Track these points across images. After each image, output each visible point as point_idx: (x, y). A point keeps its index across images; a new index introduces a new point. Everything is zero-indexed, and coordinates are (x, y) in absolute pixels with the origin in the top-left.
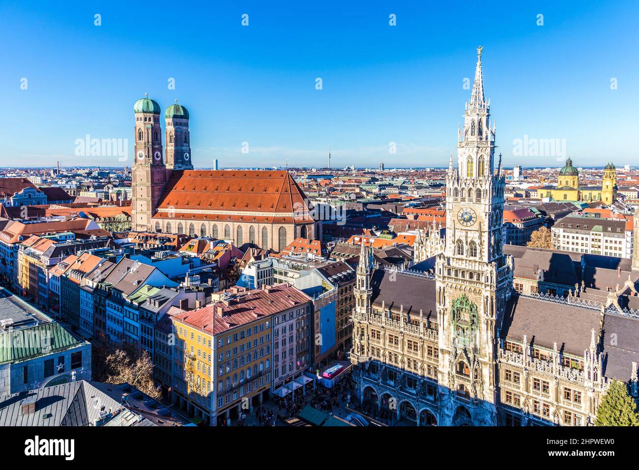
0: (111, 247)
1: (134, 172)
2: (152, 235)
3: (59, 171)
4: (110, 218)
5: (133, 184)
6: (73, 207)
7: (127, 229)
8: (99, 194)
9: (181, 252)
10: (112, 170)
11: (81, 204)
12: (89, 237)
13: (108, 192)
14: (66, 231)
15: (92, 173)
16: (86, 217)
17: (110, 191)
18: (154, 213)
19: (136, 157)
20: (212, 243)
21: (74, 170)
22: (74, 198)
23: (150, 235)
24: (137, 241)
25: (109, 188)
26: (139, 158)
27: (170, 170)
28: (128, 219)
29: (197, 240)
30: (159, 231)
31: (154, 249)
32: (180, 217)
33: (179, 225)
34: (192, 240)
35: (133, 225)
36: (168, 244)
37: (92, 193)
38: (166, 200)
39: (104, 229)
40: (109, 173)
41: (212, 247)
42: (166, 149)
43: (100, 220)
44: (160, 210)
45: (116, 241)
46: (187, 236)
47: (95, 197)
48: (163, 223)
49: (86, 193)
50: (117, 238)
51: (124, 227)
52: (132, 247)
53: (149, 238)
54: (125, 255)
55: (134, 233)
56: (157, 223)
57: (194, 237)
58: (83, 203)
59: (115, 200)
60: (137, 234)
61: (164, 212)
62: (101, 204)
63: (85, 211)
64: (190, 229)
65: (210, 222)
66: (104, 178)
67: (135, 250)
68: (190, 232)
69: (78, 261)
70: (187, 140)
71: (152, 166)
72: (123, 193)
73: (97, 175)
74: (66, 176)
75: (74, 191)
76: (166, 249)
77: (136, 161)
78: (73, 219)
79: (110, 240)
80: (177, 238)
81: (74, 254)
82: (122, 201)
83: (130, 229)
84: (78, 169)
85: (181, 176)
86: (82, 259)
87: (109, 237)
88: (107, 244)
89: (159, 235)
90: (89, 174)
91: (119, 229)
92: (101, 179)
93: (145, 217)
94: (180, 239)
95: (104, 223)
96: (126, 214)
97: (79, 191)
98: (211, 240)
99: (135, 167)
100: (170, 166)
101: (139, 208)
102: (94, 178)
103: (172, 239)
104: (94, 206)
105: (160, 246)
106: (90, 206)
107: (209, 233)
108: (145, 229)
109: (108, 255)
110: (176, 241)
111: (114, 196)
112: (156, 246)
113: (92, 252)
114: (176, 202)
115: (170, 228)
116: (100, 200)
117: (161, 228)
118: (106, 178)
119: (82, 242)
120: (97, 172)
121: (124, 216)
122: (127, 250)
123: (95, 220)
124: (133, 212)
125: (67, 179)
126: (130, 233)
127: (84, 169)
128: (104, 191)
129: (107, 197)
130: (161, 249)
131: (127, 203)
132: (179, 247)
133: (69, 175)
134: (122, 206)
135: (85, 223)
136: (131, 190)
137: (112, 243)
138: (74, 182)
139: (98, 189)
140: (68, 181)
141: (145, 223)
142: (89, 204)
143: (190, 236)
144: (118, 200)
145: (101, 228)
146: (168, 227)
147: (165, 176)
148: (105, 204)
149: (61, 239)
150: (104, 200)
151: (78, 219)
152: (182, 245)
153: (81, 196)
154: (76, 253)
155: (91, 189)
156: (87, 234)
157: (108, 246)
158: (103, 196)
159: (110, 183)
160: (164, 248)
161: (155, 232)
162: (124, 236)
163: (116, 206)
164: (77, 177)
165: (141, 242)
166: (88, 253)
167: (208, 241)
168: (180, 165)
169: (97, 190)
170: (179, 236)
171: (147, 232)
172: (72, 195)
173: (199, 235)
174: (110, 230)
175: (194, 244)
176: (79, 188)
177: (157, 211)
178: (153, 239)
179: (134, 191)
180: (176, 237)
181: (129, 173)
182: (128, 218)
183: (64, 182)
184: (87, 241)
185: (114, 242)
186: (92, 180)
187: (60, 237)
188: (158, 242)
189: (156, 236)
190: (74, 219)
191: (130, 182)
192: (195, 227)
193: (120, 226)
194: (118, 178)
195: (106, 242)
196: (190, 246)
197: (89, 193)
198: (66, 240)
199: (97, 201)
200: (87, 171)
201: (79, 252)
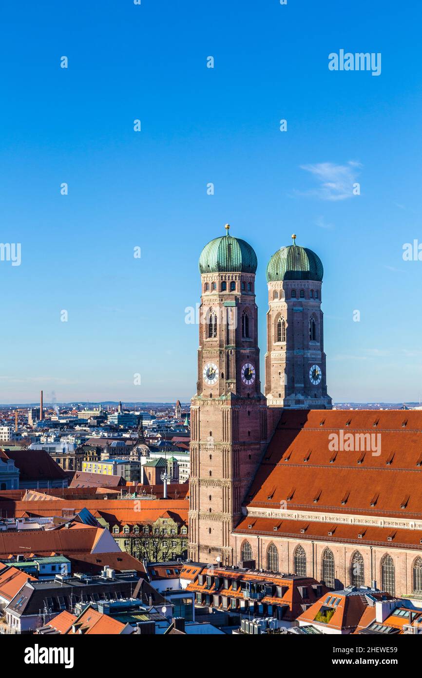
0: (144, 598)
1: (195, 416)
2: (234, 574)
3: (43, 412)
4: (141, 527)
5: (193, 444)
6: (68, 497)
7: (177, 556)
9: (302, 624)
10: (148, 410)
11: (83, 489)
12: (98, 570)
13: (139, 464)
14: (53, 554)
15: (106, 418)
16: (93, 522)
17: (144, 460)
18: (239, 519)
19: (200, 378)
20: (379, 606)
21: (71, 409)
22: (70, 476)
23: (227, 573)
24: (201, 589)
25: (140, 454)
26: (206, 381)
27: (275, 410)
28: (179, 532)
29: (340, 596)
30: (250, 565)
31: (238, 610)
32: (298, 531)
33: (296, 552)
34: (330, 594)
35: (191, 545)
36: (268, 600)
37: (105, 466)
38: (267, 486)
39: (129, 553)
40: (140, 418)
41: (379, 618)
42: (268, 358)
43: (121, 530)
44: (254, 511)
45: (154, 585)
46: (316, 582)
47: (111, 473)
48: (259, 544)
49: (94, 464)
50: (157, 578)
51: (170, 551)
52: (189, 601)
53: (226, 582)
54: (174, 620)
55: (193, 568)
56: (246, 545)
57: (332, 585)
58: (88, 488)
59: (152, 482)
60: (199, 569)
61: (261, 516)
62: (125, 493)
63: (92, 506)
64: (324, 565)
65: (374, 548)
66: (130, 428)
67: (196, 609)
68: (324, 573)
70: (318, 332)
71: (235, 400)
72: (170, 465)
73: (116, 423)
74: (56, 425)
75: (71, 460)
76: (265, 614)
77: (199, 387)
78: (67, 525)
79: (141, 580)
80: (291, 587)
81: (68, 609)
82: (167, 486)
83: (184, 556)
84: (79, 409)
85: (302, 425)
87: (140, 574)
88: (137, 590)
89: (250, 575)
90: (102, 418)
91: (160, 555)
92: (125, 431)
93: (217, 526)
94: (300, 589)
95: (128, 537)
96: (175, 517)
97: (81, 461)
98: (377, 597)
99: (198, 402)
100: (275, 400)
101: (205, 505)
102: (112, 429)
103: (279, 589)
104: (111, 496)
105: (252, 604)
106: (100, 497)
107: (371, 579)
108: (219, 559)
109: (139, 617)
110: (290, 592)
111: (151, 471)
112: (242, 604)
113: (105, 608)
114: (289, 492)
115: (276, 559)
116: (122, 482)
117: (253, 559)
118: (135, 430)
119: (85, 582)
120: (116, 414)
121: (170, 521)
122: (177, 609)
123: (111, 530)
124: (192, 514)
125: (58, 431)
126: (185, 566)
127: (91, 409)
128: (131, 459)
129: (136, 476)
130: (255, 612)
131: (179, 491)
132: (298, 612)
133: (62, 421)
134: (168, 498)
135: (91, 535)
136: (188, 458)
137: (145, 587)
138: (71, 439)
139: (119, 455)
140: (60, 437)
141: (217, 542)
142: (100, 491)
143: (323, 582)
144: (159, 482)
145: (123, 550)
146: (272, 554)
147: (264, 425)
148: (132, 493)
149: (45, 571)
150: (130, 484)
151: (79, 526)
152: (304, 606)
153: (84, 471)
154: (74, 606)
155: (105, 455)
156: (95, 563)
157: (138, 597)
158: (129, 473)
159: (142, 440)
160: (261, 610)
161: (241, 567)
162: (172, 573)
163: (155, 497)
164: (77, 428)
165: (210, 592)
167: (370, 601)
168: (300, 397)
169: (117, 458)
170: (298, 582)
171: (221, 565)
172: (67, 470)
173: (346, 581)
174: (142, 556)
175: (335, 606)
176: (82, 452)
177: (245, 513)
178: (235, 584)
179: (195, 462)
180: (289, 583)
181: (183, 416)
182: (179, 528)
183: (51, 440)
184: (94, 581)
185: (150, 587)
186: (106, 434)
187: (43, 566)
188: (246, 594)
189: (241, 577)
190: (70, 526)
191: (186, 439)
192: (338, 560)
193: (163, 548)
194: (158, 429)
195: (135, 585)
196: (325, 611)
197: (100, 465)
198: (54, 575)
199: (116, 484)
200: (97, 413)
201: (78, 606)
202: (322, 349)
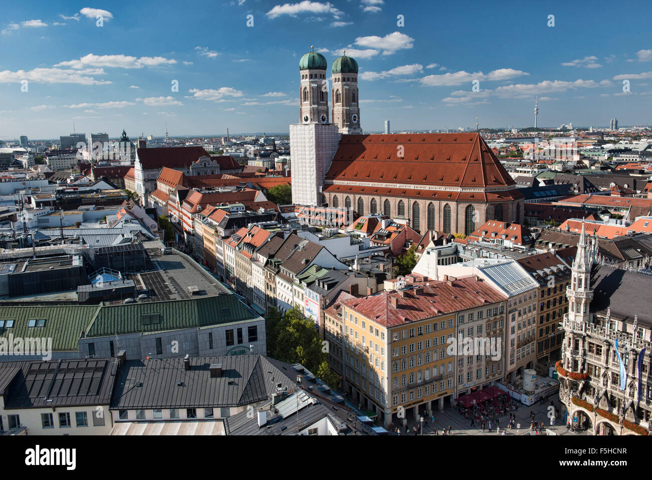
0: (278, 221)
3: (229, 138)
6: (242, 177)
8: (265, 163)
9: (349, 230)
10: (277, 136)
11: (249, 173)
13: (274, 161)
14: (237, 202)
15: (258, 140)
16: (254, 188)
17: (276, 160)
19: (301, 121)
20: (383, 222)
21: (242, 137)
22: (243, 168)
25: (274, 157)
26: (304, 122)
29: (366, 218)
30: (326, 205)
32: (347, 190)
33: (346, 199)
34: (362, 217)
37: (258, 162)
38: (333, 170)
40: (274, 140)
41: (383, 227)
42: (333, 111)
45: (283, 215)
47: (261, 166)
49: (253, 162)
50: (284, 212)
52: (299, 222)
54: (292, 230)
55: (300, 207)
56: (324, 197)
58: (251, 173)
59: (281, 169)
61: (331, 183)
62: (268, 175)
63: (253, 181)
65: (381, 197)
66: (270, 145)
67: (302, 225)
69: (249, 234)
70: (356, 98)
73: (263, 142)
74: (235, 144)
76: (333, 227)
78: (242, 190)
79: (277, 213)
81: (245, 227)
84: (246, 136)
85: (349, 142)
86: (253, 232)
87: (276, 211)
88: (275, 218)
90: (256, 141)
92: (267, 146)
97: (247, 160)
98: (383, 218)
102: (262, 145)
104: (262, 176)
106: (257, 176)
107: (380, 210)
109: (276, 229)
111: (280, 164)
113: (261, 226)
114: (343, 172)
115: (337, 202)
116: (267, 170)
117: (327, 202)
118: (272, 146)
119: (252, 215)
120: (263, 138)
122: (294, 225)
125: (236, 147)
126: (296, 207)
127: (251, 136)
128: (270, 159)
129: (273, 167)
130: (328, 226)
133: (238, 142)
135: (254, 194)
137: (279, 216)
139: (265, 157)
140: (237, 149)
142: (257, 174)
144: (284, 169)
146: (335, 201)
148: (271, 175)
149: (234, 210)
150: (270, 170)
151: (248, 190)
153: (249, 165)
154: (247, 225)
155: (258, 158)
156: (256, 206)
157: (276, 220)
158: (270, 166)
159: (275, 150)
162: (291, 210)
163: (282, 176)
164: (245, 145)
166: (258, 226)
167: (379, 220)
169: (264, 159)
171: (313, 206)
172: (241, 165)
175: (364, 223)
183: (233, 151)
184: (256, 214)
185: (281, 216)
186: (259, 148)
187: (233, 208)
190: (244, 190)
192: (365, 203)
194: (283, 145)
195: (274, 215)
196: (359, 225)
197: (256, 162)
198: (238, 212)
199: (264, 170)
200: (254, 138)
201: (249, 225)
202: (358, 106)
